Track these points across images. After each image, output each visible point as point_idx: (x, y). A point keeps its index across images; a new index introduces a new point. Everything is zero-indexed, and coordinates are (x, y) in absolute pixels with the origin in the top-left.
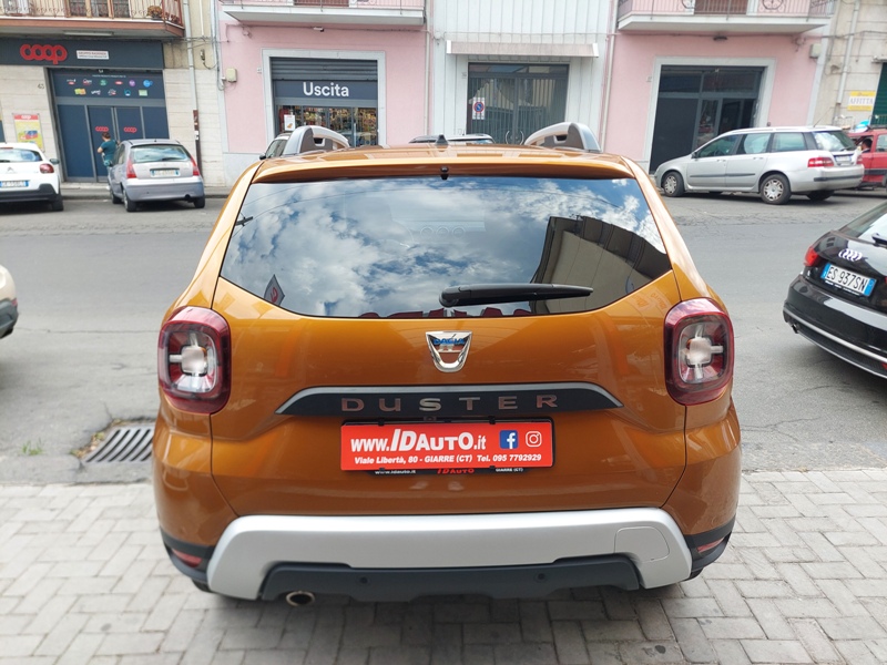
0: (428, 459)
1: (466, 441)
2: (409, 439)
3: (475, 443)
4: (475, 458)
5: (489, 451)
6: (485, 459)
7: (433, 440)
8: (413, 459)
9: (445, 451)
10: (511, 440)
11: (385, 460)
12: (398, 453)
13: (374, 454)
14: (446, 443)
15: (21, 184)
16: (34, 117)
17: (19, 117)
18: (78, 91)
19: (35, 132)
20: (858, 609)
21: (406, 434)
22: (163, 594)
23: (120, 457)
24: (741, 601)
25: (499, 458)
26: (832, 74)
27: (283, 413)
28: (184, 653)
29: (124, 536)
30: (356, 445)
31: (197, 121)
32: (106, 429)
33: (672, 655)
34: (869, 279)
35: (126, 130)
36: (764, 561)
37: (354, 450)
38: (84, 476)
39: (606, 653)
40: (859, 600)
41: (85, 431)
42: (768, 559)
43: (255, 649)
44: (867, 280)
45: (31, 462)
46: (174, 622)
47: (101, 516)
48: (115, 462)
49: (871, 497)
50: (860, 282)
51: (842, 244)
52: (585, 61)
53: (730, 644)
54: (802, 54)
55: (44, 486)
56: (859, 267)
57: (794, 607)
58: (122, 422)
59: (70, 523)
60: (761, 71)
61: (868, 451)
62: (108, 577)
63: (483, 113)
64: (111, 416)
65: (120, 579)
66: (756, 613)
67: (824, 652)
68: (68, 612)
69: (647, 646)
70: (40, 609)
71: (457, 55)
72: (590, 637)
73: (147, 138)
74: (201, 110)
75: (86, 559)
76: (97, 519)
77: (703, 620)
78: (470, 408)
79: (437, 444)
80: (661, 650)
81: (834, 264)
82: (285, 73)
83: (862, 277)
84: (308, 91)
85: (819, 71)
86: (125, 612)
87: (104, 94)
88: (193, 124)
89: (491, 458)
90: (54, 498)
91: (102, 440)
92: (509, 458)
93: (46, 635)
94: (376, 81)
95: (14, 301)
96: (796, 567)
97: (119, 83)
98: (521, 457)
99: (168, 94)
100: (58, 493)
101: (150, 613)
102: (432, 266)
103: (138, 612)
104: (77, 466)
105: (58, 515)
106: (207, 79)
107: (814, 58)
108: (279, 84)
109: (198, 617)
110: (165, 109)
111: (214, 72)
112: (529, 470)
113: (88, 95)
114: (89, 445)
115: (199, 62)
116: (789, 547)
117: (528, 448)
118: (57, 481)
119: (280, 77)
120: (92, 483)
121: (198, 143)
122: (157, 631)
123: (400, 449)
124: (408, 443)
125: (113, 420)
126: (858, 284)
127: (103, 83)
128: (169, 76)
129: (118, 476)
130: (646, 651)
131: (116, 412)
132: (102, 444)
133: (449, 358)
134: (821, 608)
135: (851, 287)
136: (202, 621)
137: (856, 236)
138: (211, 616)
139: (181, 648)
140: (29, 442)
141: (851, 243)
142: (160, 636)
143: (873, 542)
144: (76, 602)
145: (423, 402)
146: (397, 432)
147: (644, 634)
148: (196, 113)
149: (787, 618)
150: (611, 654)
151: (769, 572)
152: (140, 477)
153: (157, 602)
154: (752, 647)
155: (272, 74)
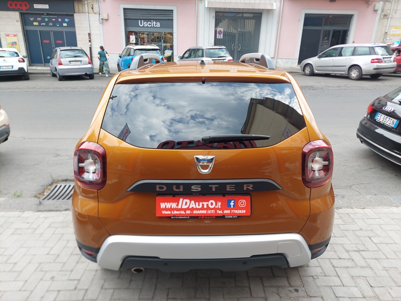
0: (195, 212)
1: (212, 204)
2: (186, 203)
3: (216, 205)
4: (216, 212)
5: (222, 209)
6: (220, 212)
7: (197, 203)
8: (188, 212)
9: (203, 209)
10: (232, 204)
11: (176, 212)
12: (181, 209)
13: (171, 209)
14: (203, 205)
15: (10, 67)
16: (15, 36)
17: (8, 35)
18: (35, 23)
19: (16, 43)
20: (384, 273)
21: (185, 201)
22: (77, 263)
23: (57, 198)
24: (333, 269)
25: (226, 212)
26: (384, 18)
27: (130, 191)
28: (87, 290)
29: (60, 235)
30: (163, 205)
31: (90, 38)
32: (51, 185)
33: (301, 293)
34: (396, 120)
35: (58, 42)
36: (343, 250)
37: (162, 207)
38: (41, 208)
39: (272, 292)
40: (385, 269)
41: (42, 186)
42: (345, 249)
43: (118, 289)
44: (395, 121)
45: (18, 201)
46: (82, 276)
47: (49, 226)
48: (55, 200)
49: (392, 221)
50: (392, 121)
51: (384, 103)
52: (269, 11)
53: (327, 288)
54: (370, 9)
55: (24, 212)
56: (392, 115)
57: (356, 272)
58: (58, 181)
59: (36, 229)
60: (351, 17)
61: (392, 199)
62: (54, 254)
63: (222, 35)
64: (53, 179)
65: (58, 255)
66: (339, 274)
67: (368, 292)
68: (35, 271)
69: (291, 289)
70: (23, 269)
71: (210, 8)
72: (265, 284)
73: (67, 46)
74: (92, 33)
75: (43, 246)
76: (48, 228)
77: (315, 277)
78: (214, 190)
79: (199, 205)
80: (297, 291)
81: (380, 112)
82: (130, 16)
83: (393, 119)
84: (141, 24)
85: (378, 17)
86: (61, 271)
87: (47, 25)
88: (88, 39)
89: (223, 211)
90: (28, 217)
91: (49, 190)
92: (231, 212)
93: (26, 281)
94: (173, 20)
95: (8, 125)
96: (357, 253)
97: (54, 20)
98: (236, 212)
99: (76, 25)
100: (30, 215)
101: (72, 271)
102: (198, 120)
103: (66, 271)
104: (38, 203)
105: (30, 226)
106: (94, 18)
107: (376, 11)
108: (128, 21)
109: (93, 273)
110: (75, 32)
111: (98, 15)
112: (240, 217)
113: (40, 25)
114: (44, 192)
115: (91, 10)
116: (355, 244)
117: (240, 207)
118: (30, 210)
119: (128, 17)
120: (45, 211)
121: (90, 48)
122: (75, 280)
123: (183, 207)
124: (186, 205)
125: (54, 181)
126: (391, 122)
127: (46, 20)
128: (77, 17)
129: (57, 207)
130: (290, 291)
131: (55, 177)
132: (49, 192)
133: (205, 167)
134: (368, 272)
135: (388, 123)
136: (95, 275)
137: (391, 100)
138: (99, 273)
139: (86, 287)
140: (16, 192)
141: (389, 103)
142: (76, 282)
143: (392, 242)
144: (39, 266)
145: (192, 187)
146: (181, 200)
147: (289, 283)
148: (89, 34)
149: (352, 277)
150: (274, 292)
151: (345, 255)
152: (66, 208)
153: (75, 266)
154: (336, 290)
155: (125, 16)
